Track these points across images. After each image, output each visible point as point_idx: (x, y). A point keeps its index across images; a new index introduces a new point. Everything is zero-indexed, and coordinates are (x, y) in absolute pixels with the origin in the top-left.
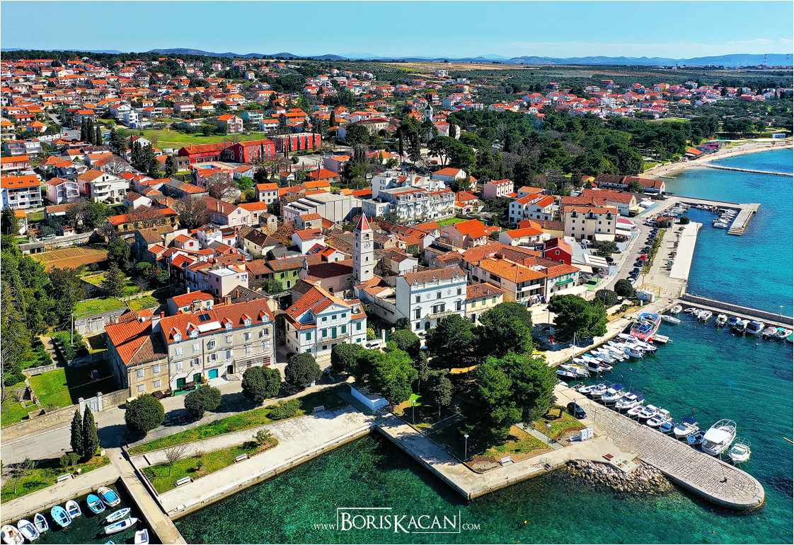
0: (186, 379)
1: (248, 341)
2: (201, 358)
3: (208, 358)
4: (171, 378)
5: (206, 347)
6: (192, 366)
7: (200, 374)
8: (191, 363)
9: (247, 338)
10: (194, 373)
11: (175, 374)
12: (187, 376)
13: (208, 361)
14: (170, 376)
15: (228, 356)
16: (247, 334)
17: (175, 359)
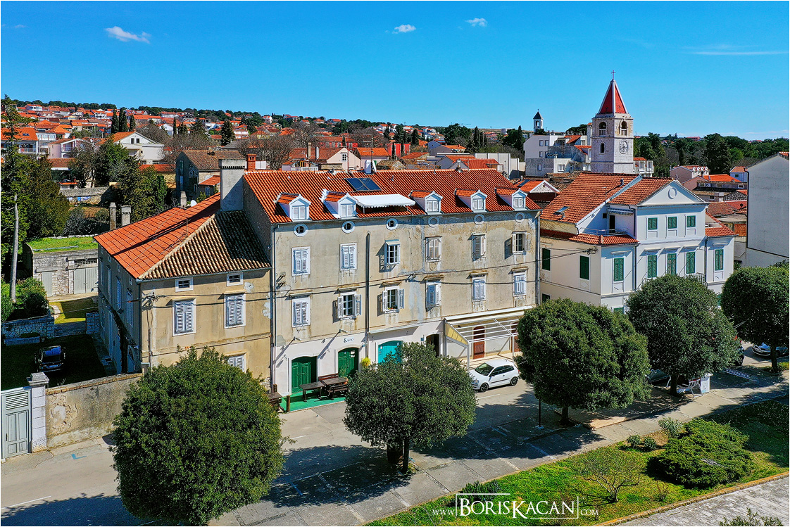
0: (319, 361)
1: (478, 265)
2: (359, 294)
3: (380, 301)
4: (278, 350)
5: (374, 261)
6: (336, 319)
7: (357, 350)
8: (335, 308)
9: (476, 255)
10: (340, 344)
11: (288, 337)
12: (322, 355)
13: (380, 312)
14: (273, 345)
15: (430, 304)
16: (475, 240)
17: (290, 284)
